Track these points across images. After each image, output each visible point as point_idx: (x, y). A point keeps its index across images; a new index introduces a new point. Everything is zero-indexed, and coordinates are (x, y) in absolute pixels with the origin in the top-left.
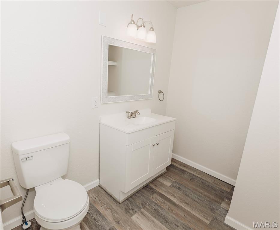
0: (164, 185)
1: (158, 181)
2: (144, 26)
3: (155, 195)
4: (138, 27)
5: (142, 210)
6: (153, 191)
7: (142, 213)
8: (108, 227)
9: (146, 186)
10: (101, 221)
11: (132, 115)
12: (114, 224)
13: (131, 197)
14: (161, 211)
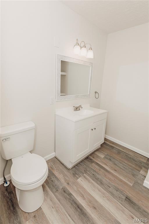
1: (95, 154)
2: (85, 47)
3: (93, 164)
4: (81, 48)
5: (85, 174)
6: (92, 161)
7: (85, 177)
8: (61, 187)
9: (87, 158)
10: (56, 182)
11: (77, 109)
12: (65, 185)
13: (76, 165)
14: (98, 176)
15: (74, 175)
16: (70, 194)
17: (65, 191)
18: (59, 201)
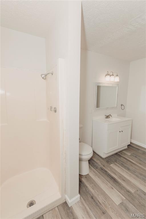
0: (127, 154)
1: (123, 152)
2: (113, 75)
3: (121, 158)
4: (110, 76)
5: (115, 163)
6: (120, 156)
7: (115, 164)
8: (99, 167)
9: (116, 154)
10: (95, 164)
11: (107, 117)
12: (102, 166)
13: (109, 157)
14: (125, 165)
15: (108, 162)
16: (106, 171)
17: (102, 169)
18: (99, 173)
